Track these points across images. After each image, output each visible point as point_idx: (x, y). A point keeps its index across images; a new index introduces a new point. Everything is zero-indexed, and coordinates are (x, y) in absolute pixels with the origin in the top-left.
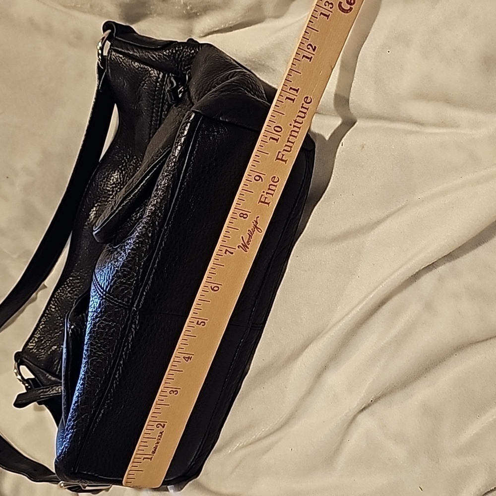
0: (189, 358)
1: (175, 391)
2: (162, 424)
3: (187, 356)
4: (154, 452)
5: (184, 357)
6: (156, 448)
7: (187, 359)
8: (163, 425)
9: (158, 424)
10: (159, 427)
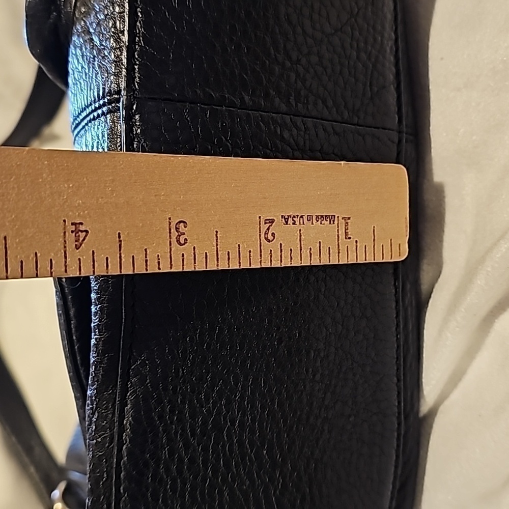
0: (76, 231)
1: (177, 229)
2: (264, 228)
3: (71, 237)
4: (331, 218)
5: (77, 248)
6: (320, 218)
7: (82, 235)
8: (268, 225)
9: (266, 239)
10: (273, 234)
